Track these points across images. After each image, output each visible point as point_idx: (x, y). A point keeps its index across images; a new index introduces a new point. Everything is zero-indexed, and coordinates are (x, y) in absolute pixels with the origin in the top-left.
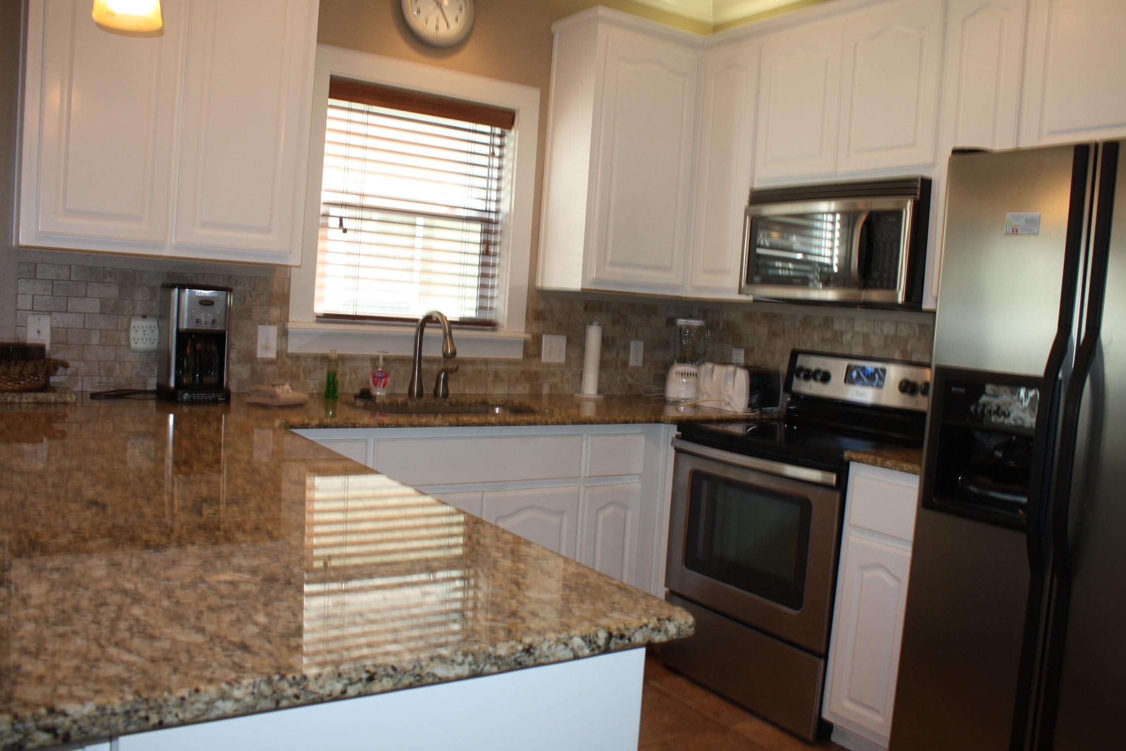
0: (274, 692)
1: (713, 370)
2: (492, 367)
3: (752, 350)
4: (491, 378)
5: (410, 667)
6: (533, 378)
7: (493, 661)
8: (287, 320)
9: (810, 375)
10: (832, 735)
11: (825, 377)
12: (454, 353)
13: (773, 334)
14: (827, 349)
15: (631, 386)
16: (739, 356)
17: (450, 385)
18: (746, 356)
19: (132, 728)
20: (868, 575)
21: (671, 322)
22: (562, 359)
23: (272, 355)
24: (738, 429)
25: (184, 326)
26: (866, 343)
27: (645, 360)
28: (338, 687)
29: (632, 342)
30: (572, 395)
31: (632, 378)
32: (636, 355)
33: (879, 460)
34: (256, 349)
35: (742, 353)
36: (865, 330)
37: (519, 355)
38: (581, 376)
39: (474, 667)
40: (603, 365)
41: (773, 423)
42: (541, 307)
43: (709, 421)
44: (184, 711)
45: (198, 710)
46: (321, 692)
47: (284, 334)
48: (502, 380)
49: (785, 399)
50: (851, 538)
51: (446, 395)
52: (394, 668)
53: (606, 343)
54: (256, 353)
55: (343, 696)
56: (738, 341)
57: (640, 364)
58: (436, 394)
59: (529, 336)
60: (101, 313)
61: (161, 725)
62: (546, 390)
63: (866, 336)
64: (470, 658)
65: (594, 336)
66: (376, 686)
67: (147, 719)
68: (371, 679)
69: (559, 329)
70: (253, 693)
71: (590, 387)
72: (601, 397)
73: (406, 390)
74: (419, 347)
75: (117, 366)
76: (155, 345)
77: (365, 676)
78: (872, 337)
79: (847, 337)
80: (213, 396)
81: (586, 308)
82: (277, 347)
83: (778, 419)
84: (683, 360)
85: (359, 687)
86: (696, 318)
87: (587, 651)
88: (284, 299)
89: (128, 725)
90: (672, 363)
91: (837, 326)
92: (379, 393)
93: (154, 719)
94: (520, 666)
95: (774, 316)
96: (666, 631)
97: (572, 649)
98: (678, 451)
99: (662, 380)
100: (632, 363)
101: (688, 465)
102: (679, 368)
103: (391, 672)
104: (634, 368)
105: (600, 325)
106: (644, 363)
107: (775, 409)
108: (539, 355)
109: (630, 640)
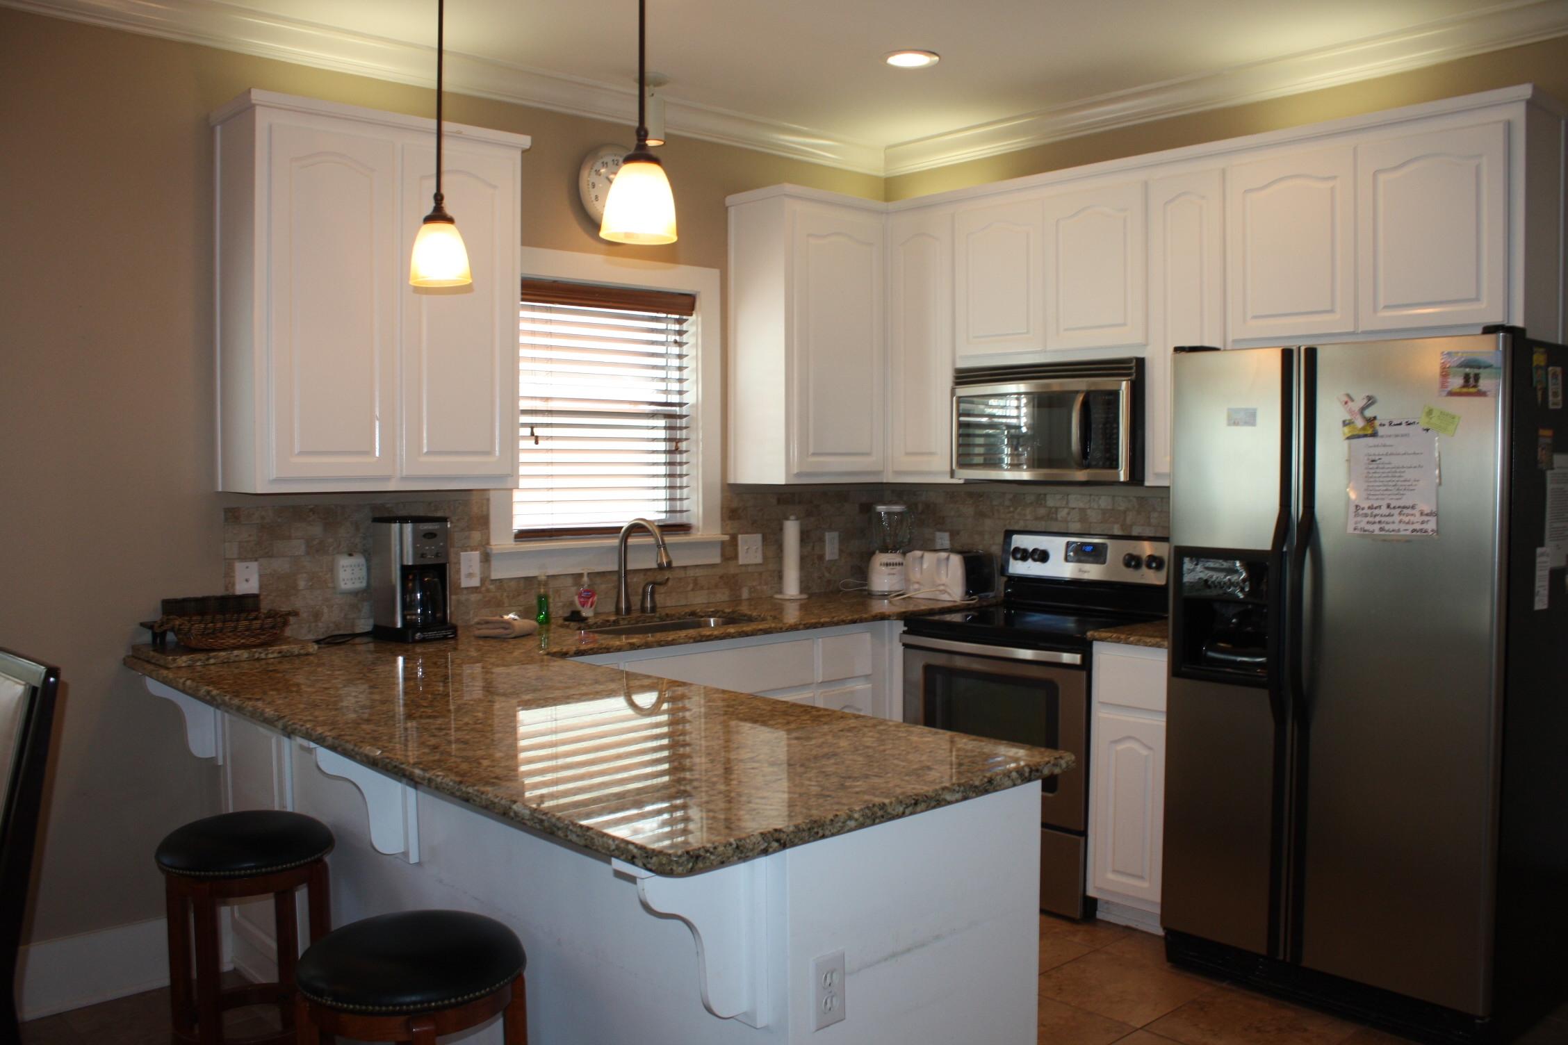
0: (873, 814)
1: (922, 557)
2: (691, 573)
3: (958, 533)
4: (691, 586)
5: (934, 795)
6: (731, 582)
7: (973, 789)
8: (488, 543)
9: (1024, 555)
10: (1097, 912)
11: (1043, 556)
12: (669, 563)
13: (981, 515)
14: (1041, 526)
15: (829, 582)
16: (944, 539)
17: (657, 597)
18: (951, 540)
19: (811, 839)
20: (1120, 747)
21: (867, 508)
22: (759, 560)
23: (475, 582)
24: (957, 618)
25: (409, 561)
26: (1083, 519)
27: (841, 551)
28: (901, 809)
29: (827, 534)
30: (772, 597)
31: (830, 573)
32: (831, 547)
33: (1123, 637)
34: (460, 579)
35: (946, 536)
36: (1081, 505)
37: (716, 559)
38: (780, 576)
39: (964, 794)
40: (803, 560)
41: (991, 609)
42: (735, 505)
43: (932, 612)
44: (833, 828)
45: (840, 827)
46: (893, 812)
47: (486, 558)
48: (702, 588)
49: (1000, 582)
50: (1100, 715)
51: (654, 609)
52: (926, 797)
53: (804, 537)
54: (460, 583)
55: (902, 815)
56: (940, 524)
57: (836, 557)
58: (643, 609)
59: (726, 538)
60: (308, 553)
61: (823, 837)
62: (745, 594)
63: (1082, 510)
64: (962, 788)
65: (792, 530)
66: (919, 809)
67: (817, 833)
68: (916, 804)
69: (755, 526)
70: (863, 815)
71: (791, 586)
72: (804, 596)
73: (612, 608)
74: (623, 559)
75: (326, 610)
76: (364, 584)
77: (913, 802)
78: (1089, 512)
79: (1063, 514)
80: (444, 633)
81: (779, 501)
82: (481, 574)
83: (996, 605)
84: (885, 550)
85: (910, 809)
86: (896, 503)
87: (1019, 781)
88: (483, 521)
89: (809, 838)
90: (873, 553)
91: (1051, 502)
92: (587, 612)
93: (821, 834)
94: (986, 792)
95: (981, 496)
96: (1061, 766)
97: (1012, 780)
98: (906, 646)
99: (862, 571)
100: (827, 557)
101: (920, 660)
102: (881, 558)
103: (925, 798)
104: (830, 561)
105: (797, 519)
106: (840, 555)
107: (991, 594)
108: (736, 557)
109: (1041, 772)
